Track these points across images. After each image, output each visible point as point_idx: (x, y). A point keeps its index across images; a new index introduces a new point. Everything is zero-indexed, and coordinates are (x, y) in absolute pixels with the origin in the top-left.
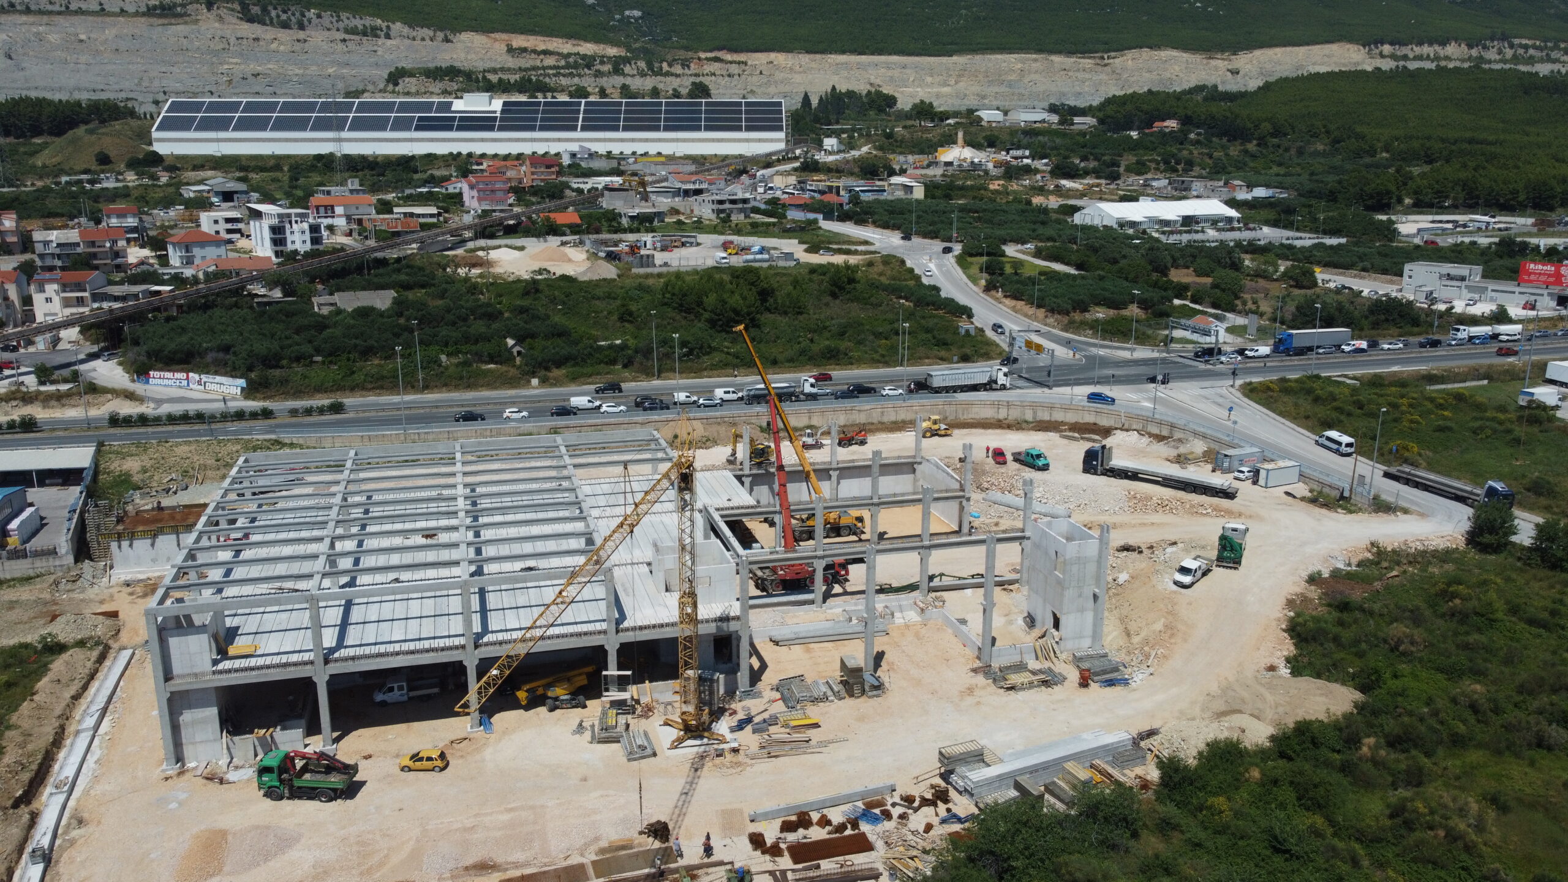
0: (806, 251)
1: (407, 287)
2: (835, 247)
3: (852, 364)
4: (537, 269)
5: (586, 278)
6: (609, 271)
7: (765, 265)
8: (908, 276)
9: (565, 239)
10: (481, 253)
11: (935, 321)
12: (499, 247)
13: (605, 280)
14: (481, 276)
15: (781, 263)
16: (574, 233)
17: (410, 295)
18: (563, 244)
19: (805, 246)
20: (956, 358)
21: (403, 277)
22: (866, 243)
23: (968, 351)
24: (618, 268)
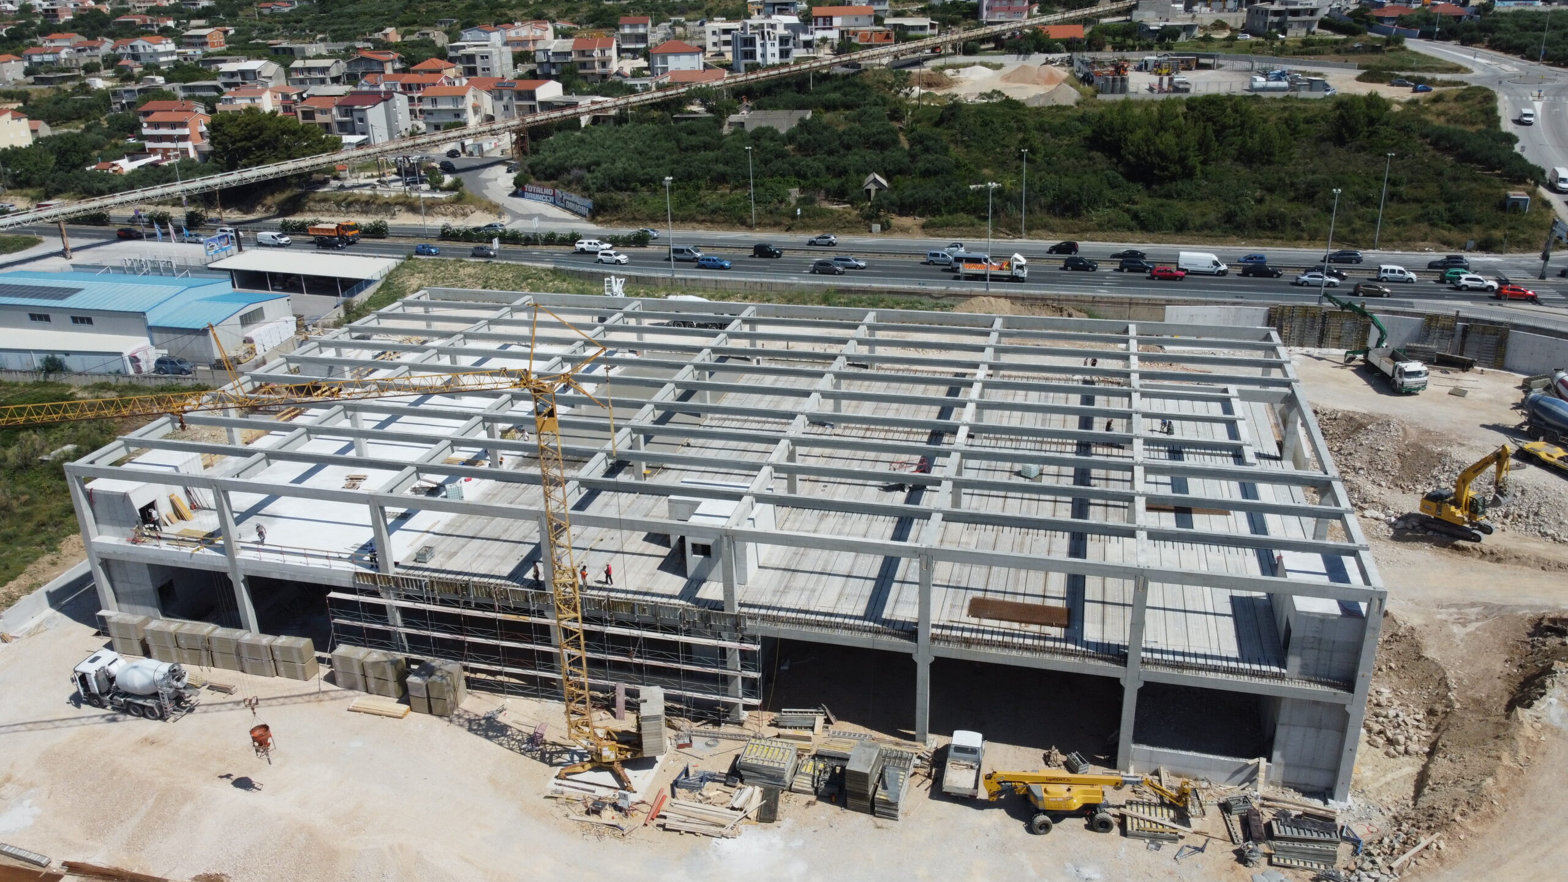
0: (1359, 79)
1: (830, 107)
2: (1403, 74)
3: (1299, 238)
4: (989, 91)
5: (1036, 105)
6: (1069, 96)
7: (1279, 95)
8: (1483, 117)
9: (1051, 57)
10: (949, 72)
11: (1473, 185)
12: (974, 64)
13: (1058, 107)
14: (921, 97)
15: (1304, 94)
16: (1069, 50)
17: (828, 117)
18: (1048, 62)
19: (1360, 72)
20: (1471, 244)
21: (836, 96)
22: (1457, 69)
23: (1497, 234)
24: (1081, 93)
